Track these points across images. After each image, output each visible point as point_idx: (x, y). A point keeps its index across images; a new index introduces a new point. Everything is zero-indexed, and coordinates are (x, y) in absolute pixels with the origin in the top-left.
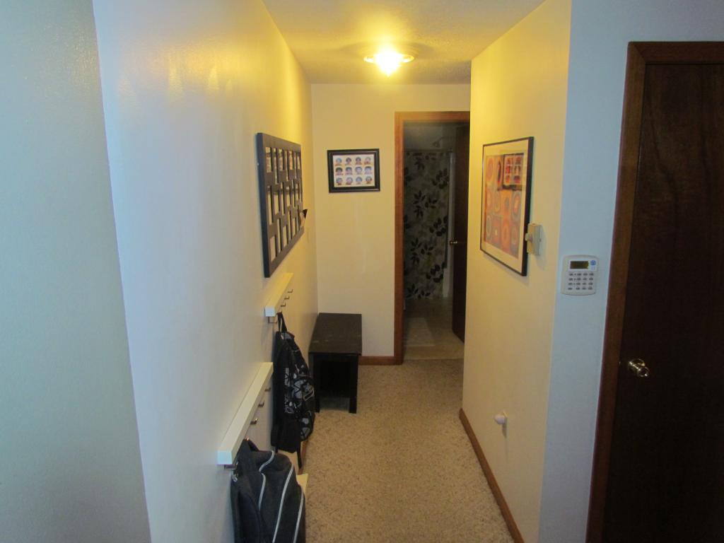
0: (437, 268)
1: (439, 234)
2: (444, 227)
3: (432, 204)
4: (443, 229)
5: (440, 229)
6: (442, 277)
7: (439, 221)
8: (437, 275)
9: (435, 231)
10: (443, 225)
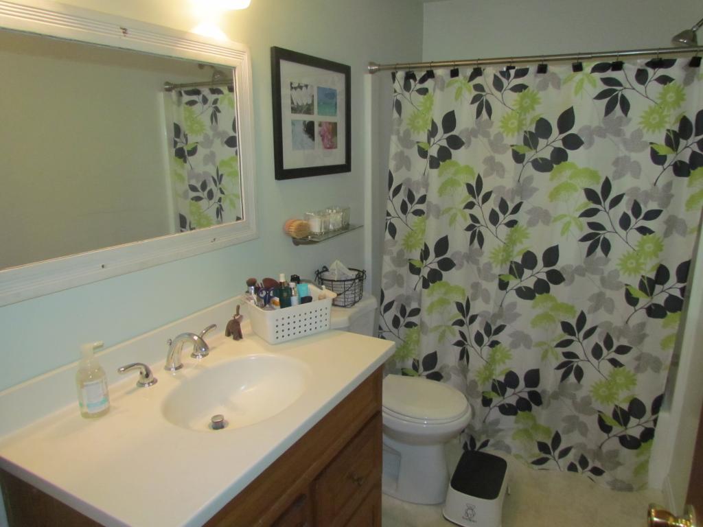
0: (636, 408)
1: (655, 312)
2: (677, 293)
3: (642, 223)
4: (671, 298)
5: (660, 299)
6: (648, 434)
7: (662, 274)
8: (635, 428)
9: (644, 301)
10: (673, 286)
